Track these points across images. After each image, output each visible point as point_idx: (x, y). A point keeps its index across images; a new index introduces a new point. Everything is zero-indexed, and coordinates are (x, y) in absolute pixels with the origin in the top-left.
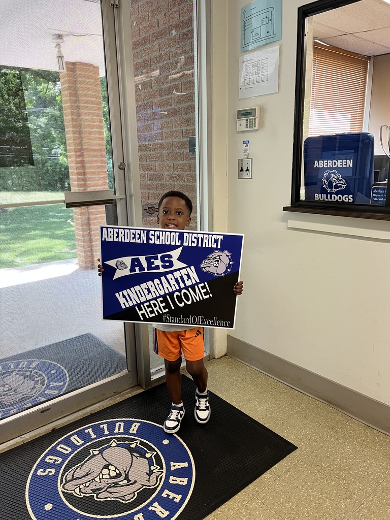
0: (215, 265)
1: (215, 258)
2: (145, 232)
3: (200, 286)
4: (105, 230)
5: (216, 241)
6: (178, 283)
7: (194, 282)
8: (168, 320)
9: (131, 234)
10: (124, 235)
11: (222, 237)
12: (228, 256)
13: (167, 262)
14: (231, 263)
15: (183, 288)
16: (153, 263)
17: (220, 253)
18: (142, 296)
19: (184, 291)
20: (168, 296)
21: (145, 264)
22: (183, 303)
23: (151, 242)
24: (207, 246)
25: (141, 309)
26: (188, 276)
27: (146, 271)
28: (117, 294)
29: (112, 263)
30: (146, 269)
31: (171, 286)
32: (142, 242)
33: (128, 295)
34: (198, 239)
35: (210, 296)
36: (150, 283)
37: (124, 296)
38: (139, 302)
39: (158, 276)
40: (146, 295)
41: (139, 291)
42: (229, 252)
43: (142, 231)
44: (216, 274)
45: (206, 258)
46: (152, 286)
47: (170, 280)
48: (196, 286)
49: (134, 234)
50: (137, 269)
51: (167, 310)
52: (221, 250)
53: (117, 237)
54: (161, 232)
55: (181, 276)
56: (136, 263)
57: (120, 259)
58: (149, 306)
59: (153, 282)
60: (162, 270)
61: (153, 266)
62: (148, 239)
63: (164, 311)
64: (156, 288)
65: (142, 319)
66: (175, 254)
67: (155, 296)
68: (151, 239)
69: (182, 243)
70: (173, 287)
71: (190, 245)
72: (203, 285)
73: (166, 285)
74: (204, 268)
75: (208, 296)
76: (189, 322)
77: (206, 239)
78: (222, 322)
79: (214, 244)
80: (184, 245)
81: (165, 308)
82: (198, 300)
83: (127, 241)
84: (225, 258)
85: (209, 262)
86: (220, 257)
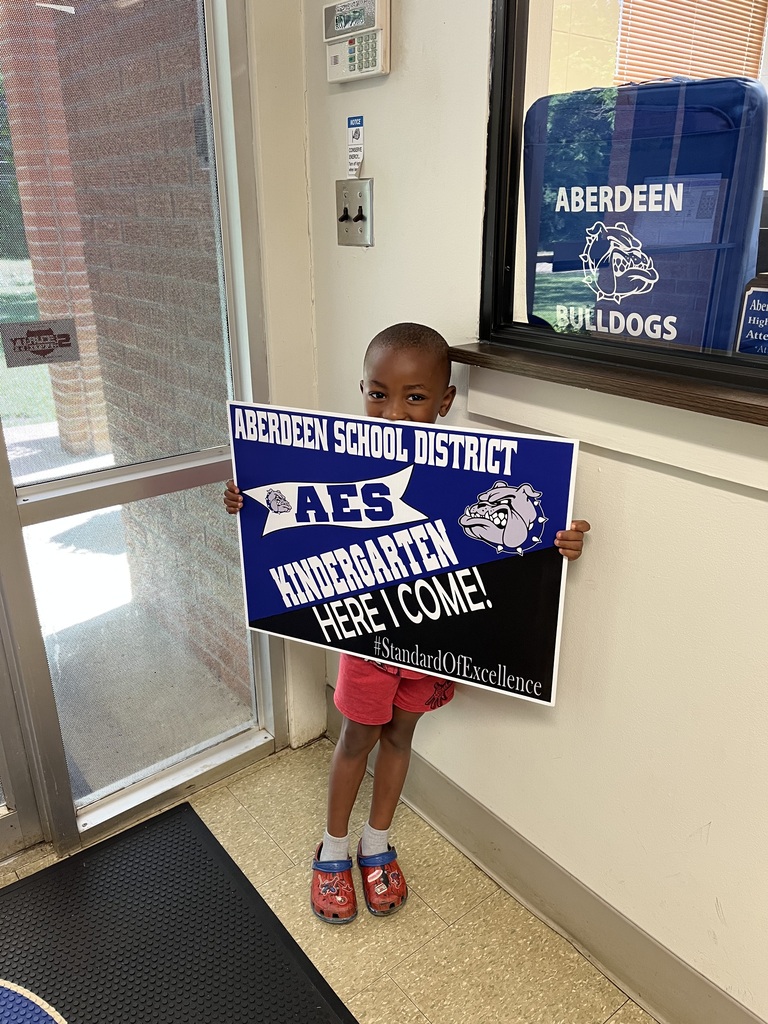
0: (497, 522)
1: (499, 503)
2: (325, 421)
3: (460, 574)
4: (238, 412)
5: (499, 456)
6: (406, 562)
7: (445, 564)
8: (386, 655)
9: (295, 425)
10: (279, 429)
11: (514, 445)
12: (532, 500)
13: (378, 502)
14: (541, 520)
15: (419, 577)
16: (346, 503)
17: (511, 491)
18: (326, 584)
19: (420, 583)
20: (383, 592)
21: (328, 508)
22: (420, 615)
23: (339, 449)
24: (475, 468)
25: (324, 617)
26: (429, 543)
27: (331, 522)
28: (273, 571)
29: (259, 494)
30: (331, 517)
31: (389, 567)
32: (318, 448)
33: (296, 575)
34: (451, 448)
35: (486, 605)
36: (341, 553)
37: (288, 579)
38: (320, 597)
39: (360, 537)
40: (335, 581)
41: (318, 568)
42: (536, 488)
43: (317, 420)
44: (500, 548)
45: (472, 500)
46: (345, 562)
47: (386, 551)
48: (450, 575)
49: (301, 428)
50: (311, 514)
51: (382, 627)
52: (514, 481)
53: (264, 433)
54: (360, 426)
55: (411, 542)
56: (309, 501)
57: (275, 487)
58: (342, 611)
59: (348, 551)
60: (366, 523)
61: (346, 510)
62: (332, 441)
63: (377, 628)
64: (355, 567)
65: (329, 640)
66: (397, 484)
67: (353, 588)
68: (339, 443)
69: (411, 455)
70: (394, 569)
71: (431, 463)
72: (466, 572)
73: (378, 563)
74: (470, 527)
75: (480, 606)
76: (438, 667)
77: (472, 449)
78: (520, 681)
79: (494, 465)
80: (416, 461)
81: (378, 620)
82: (458, 612)
83: (287, 442)
84: (525, 504)
85: (480, 511)
86: (510, 501)
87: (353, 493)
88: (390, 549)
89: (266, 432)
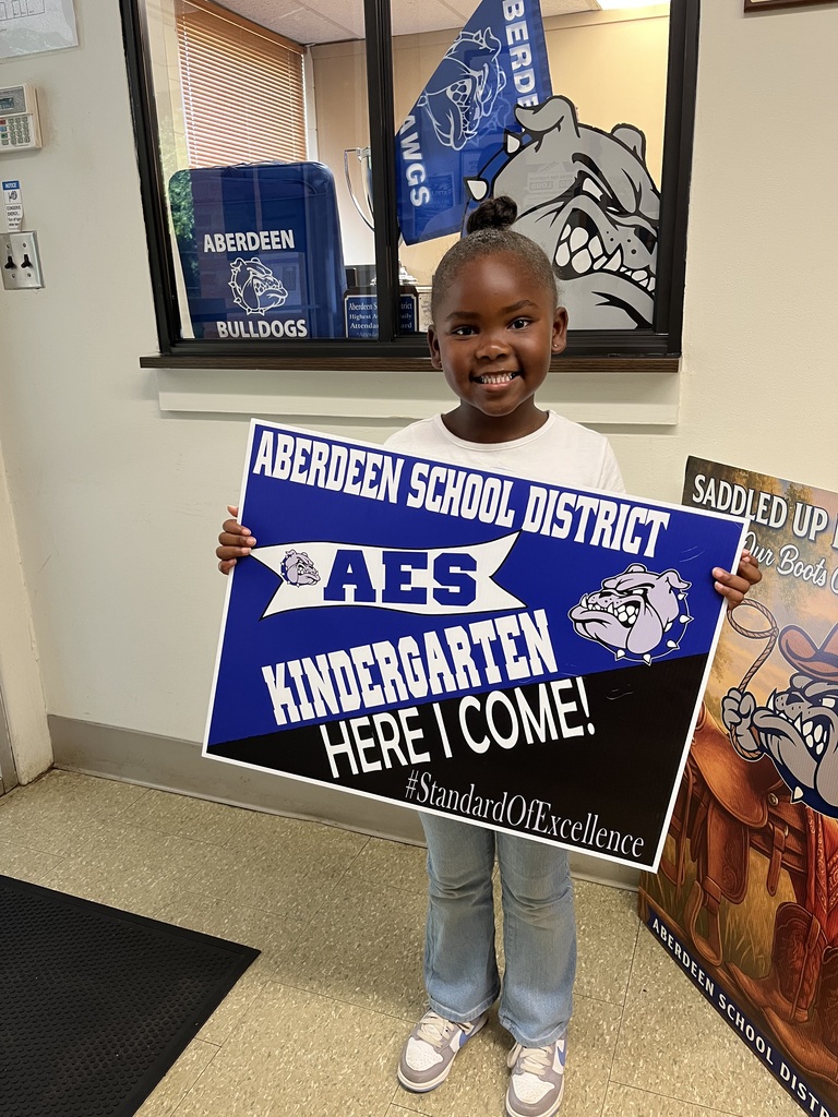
0: (623, 617)
1: (630, 593)
2: (400, 462)
3: (556, 686)
4: (267, 437)
5: (642, 531)
6: (481, 665)
7: (538, 671)
8: (422, 797)
9: (353, 463)
10: (327, 466)
11: (665, 518)
12: (676, 591)
13: (455, 579)
14: (683, 619)
15: (496, 687)
16: (407, 578)
17: (650, 578)
18: (349, 693)
19: (496, 696)
20: (436, 707)
21: (378, 578)
22: (487, 742)
23: (413, 502)
24: (606, 544)
25: (336, 739)
26: (521, 643)
27: (379, 603)
28: (267, 671)
29: (271, 557)
30: (379, 596)
31: (453, 671)
32: (381, 497)
33: (305, 678)
34: (577, 515)
35: (586, 730)
36: (384, 649)
37: (289, 682)
38: (335, 710)
39: (417, 626)
40: (365, 688)
41: (343, 669)
42: (684, 577)
43: (388, 460)
44: (621, 653)
45: (594, 585)
46: (388, 661)
47: (454, 650)
48: (542, 687)
49: (361, 467)
50: (350, 589)
51: (426, 757)
52: (656, 566)
53: (302, 469)
54: (452, 473)
55: (494, 638)
56: (350, 570)
57: (299, 547)
58: (366, 732)
59: (395, 645)
60: (432, 607)
61: (405, 587)
62: (405, 488)
63: (416, 759)
64: (401, 669)
65: (336, 774)
66: (490, 556)
67: (392, 699)
68: (415, 493)
69: (519, 520)
70: (461, 674)
71: (545, 531)
72: (567, 684)
73: (438, 664)
74: (584, 622)
75: (578, 731)
76: (498, 817)
77: (606, 518)
78: (615, 836)
79: (632, 541)
80: (524, 528)
81: (419, 746)
82: (543, 739)
83: (333, 485)
84: (666, 596)
85: (603, 602)
86: (646, 591)
87: (421, 563)
88: (460, 646)
89: (305, 468)
